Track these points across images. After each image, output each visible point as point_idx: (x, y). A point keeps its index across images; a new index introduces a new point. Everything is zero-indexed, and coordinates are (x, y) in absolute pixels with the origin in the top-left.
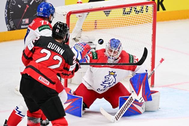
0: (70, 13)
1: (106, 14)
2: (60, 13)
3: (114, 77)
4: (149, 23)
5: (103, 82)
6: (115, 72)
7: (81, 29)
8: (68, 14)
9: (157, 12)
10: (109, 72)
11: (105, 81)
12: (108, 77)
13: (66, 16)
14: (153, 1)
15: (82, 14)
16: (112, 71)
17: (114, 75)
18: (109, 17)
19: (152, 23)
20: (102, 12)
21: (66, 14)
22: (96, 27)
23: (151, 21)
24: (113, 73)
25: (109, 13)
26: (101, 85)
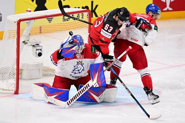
0: (20, 20)
1: (49, 21)
2: (12, 20)
3: (82, 65)
4: (85, 27)
5: (73, 70)
6: (82, 62)
7: (29, 34)
8: (18, 21)
9: (92, 18)
10: (77, 62)
11: (75, 69)
12: (77, 66)
13: (16, 23)
14: (88, 10)
15: (29, 21)
16: (80, 61)
17: (81, 64)
18: (51, 23)
19: (88, 27)
20: (45, 19)
21: (17, 21)
22: (40, 31)
23: (87, 26)
24: (81, 62)
25: (51, 20)
26: (72, 72)
